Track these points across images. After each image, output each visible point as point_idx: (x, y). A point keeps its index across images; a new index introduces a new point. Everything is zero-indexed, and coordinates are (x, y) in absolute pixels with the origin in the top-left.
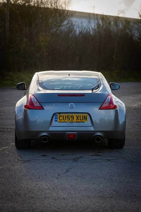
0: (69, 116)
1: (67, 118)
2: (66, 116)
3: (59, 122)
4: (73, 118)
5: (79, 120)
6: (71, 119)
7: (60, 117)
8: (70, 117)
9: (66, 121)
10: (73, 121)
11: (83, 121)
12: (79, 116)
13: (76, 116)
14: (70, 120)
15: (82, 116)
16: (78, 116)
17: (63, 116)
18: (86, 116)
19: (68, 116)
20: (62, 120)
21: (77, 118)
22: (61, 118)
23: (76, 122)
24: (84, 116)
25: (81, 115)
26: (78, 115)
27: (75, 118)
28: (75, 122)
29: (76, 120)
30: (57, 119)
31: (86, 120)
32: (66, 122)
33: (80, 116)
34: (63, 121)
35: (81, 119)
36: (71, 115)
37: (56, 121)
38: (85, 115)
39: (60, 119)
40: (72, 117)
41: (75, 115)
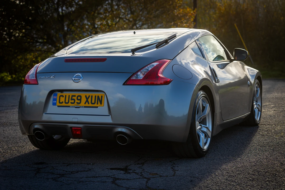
0: (75, 96)
1: (72, 99)
2: (69, 96)
3: (58, 106)
4: (80, 100)
5: (89, 103)
6: (76, 101)
7: (61, 97)
8: (75, 98)
9: (69, 104)
10: (81, 105)
11: (96, 105)
12: (89, 96)
13: (86, 96)
14: (76, 103)
15: (96, 96)
16: (87, 97)
17: (66, 96)
18: (102, 96)
19: (72, 96)
20: (63, 102)
21: (87, 101)
22: (62, 99)
23: (85, 107)
24: (98, 96)
25: (94, 94)
26: (88, 94)
27: (84, 100)
28: (82, 107)
29: (85, 103)
30: (55, 102)
31: (101, 104)
32: (69, 107)
33: (92, 96)
34: (64, 104)
35: (93, 102)
36: (77, 94)
37: (54, 104)
38: (100, 94)
39: (61, 101)
40: (79, 98)
41: (83, 95)
